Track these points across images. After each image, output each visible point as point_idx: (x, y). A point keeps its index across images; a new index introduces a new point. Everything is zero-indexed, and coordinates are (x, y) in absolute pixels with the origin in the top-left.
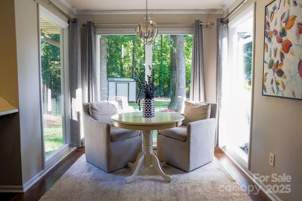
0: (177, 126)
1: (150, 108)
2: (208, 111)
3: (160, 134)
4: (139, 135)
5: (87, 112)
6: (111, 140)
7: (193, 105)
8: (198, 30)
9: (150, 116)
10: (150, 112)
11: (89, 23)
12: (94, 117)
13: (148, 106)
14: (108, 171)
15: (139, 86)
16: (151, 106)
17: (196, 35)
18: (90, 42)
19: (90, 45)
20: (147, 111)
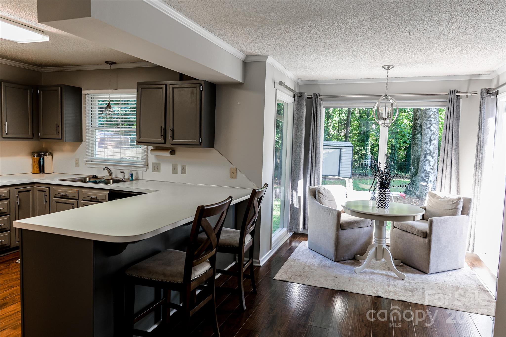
0: (414, 220)
1: (384, 199)
2: (459, 206)
3: (395, 227)
4: (371, 226)
5: (313, 195)
6: (341, 228)
7: (439, 198)
8: (453, 102)
9: (384, 207)
10: (384, 202)
11: (315, 96)
12: (321, 202)
13: (382, 196)
14: (335, 260)
15: (374, 174)
16: (385, 196)
17: (450, 109)
18: (316, 117)
19: (315, 121)
20: (381, 202)
